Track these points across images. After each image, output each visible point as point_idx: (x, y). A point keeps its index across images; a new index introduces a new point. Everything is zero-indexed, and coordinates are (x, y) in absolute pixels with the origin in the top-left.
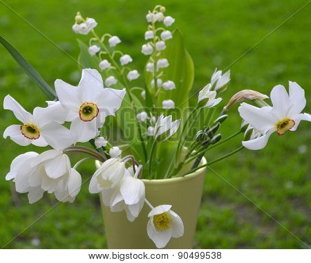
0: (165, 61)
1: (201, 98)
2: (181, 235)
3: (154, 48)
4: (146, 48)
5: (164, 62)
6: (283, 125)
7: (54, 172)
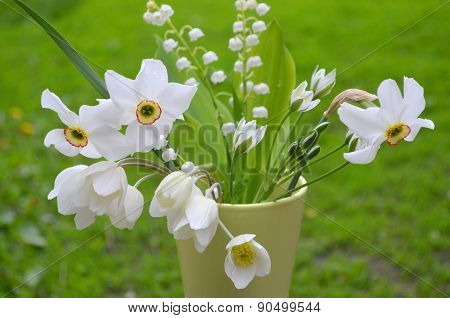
0: (257, 58)
1: (294, 98)
2: (267, 273)
3: (244, 42)
4: (234, 42)
5: (256, 60)
6: (395, 131)
7: (103, 188)
